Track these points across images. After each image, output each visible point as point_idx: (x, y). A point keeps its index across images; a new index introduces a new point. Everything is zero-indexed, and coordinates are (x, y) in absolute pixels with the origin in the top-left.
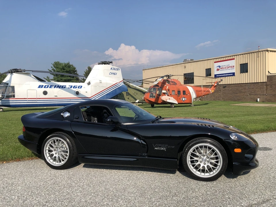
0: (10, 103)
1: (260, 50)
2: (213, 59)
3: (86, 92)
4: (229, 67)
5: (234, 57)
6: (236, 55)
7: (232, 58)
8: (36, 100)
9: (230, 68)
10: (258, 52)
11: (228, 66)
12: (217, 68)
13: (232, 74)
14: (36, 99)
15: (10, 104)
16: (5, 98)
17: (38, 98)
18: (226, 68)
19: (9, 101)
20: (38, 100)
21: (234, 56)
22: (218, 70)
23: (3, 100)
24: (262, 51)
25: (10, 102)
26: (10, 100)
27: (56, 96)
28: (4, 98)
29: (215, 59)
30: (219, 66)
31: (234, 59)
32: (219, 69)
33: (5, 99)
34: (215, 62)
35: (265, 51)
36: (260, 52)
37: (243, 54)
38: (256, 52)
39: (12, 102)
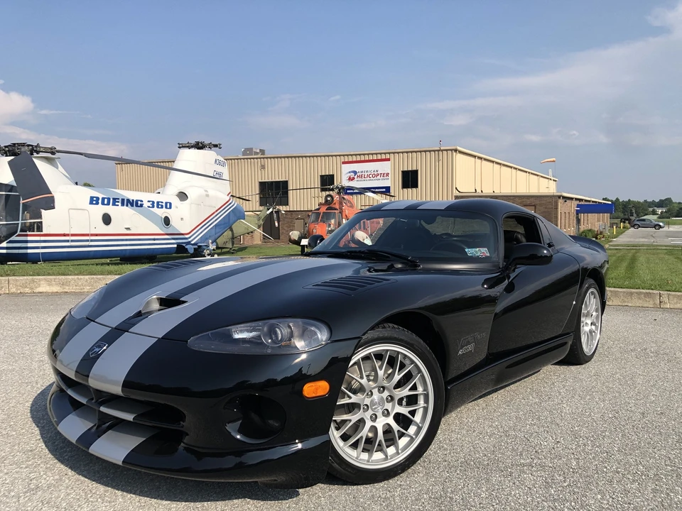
0: (27, 248)
1: (442, 148)
2: (340, 156)
3: (182, 219)
4: (378, 175)
5: (388, 156)
6: (394, 153)
7: (383, 156)
8: (88, 241)
9: (379, 177)
10: (438, 151)
11: (376, 173)
12: (349, 174)
13: (384, 190)
14: (87, 235)
15: (30, 251)
16: (18, 233)
17: (92, 235)
18: (371, 176)
19: (27, 242)
20: (92, 241)
21: (389, 153)
22: (351, 179)
23: (13, 238)
24: (447, 150)
25: (30, 245)
26: (29, 238)
27: (128, 229)
28: (16, 232)
29: (344, 155)
30: (355, 172)
31: (389, 160)
32: (354, 178)
33: (19, 235)
34: (344, 163)
35: (451, 150)
36: (442, 151)
37: (407, 152)
38: (434, 151)
39: (35, 244)
